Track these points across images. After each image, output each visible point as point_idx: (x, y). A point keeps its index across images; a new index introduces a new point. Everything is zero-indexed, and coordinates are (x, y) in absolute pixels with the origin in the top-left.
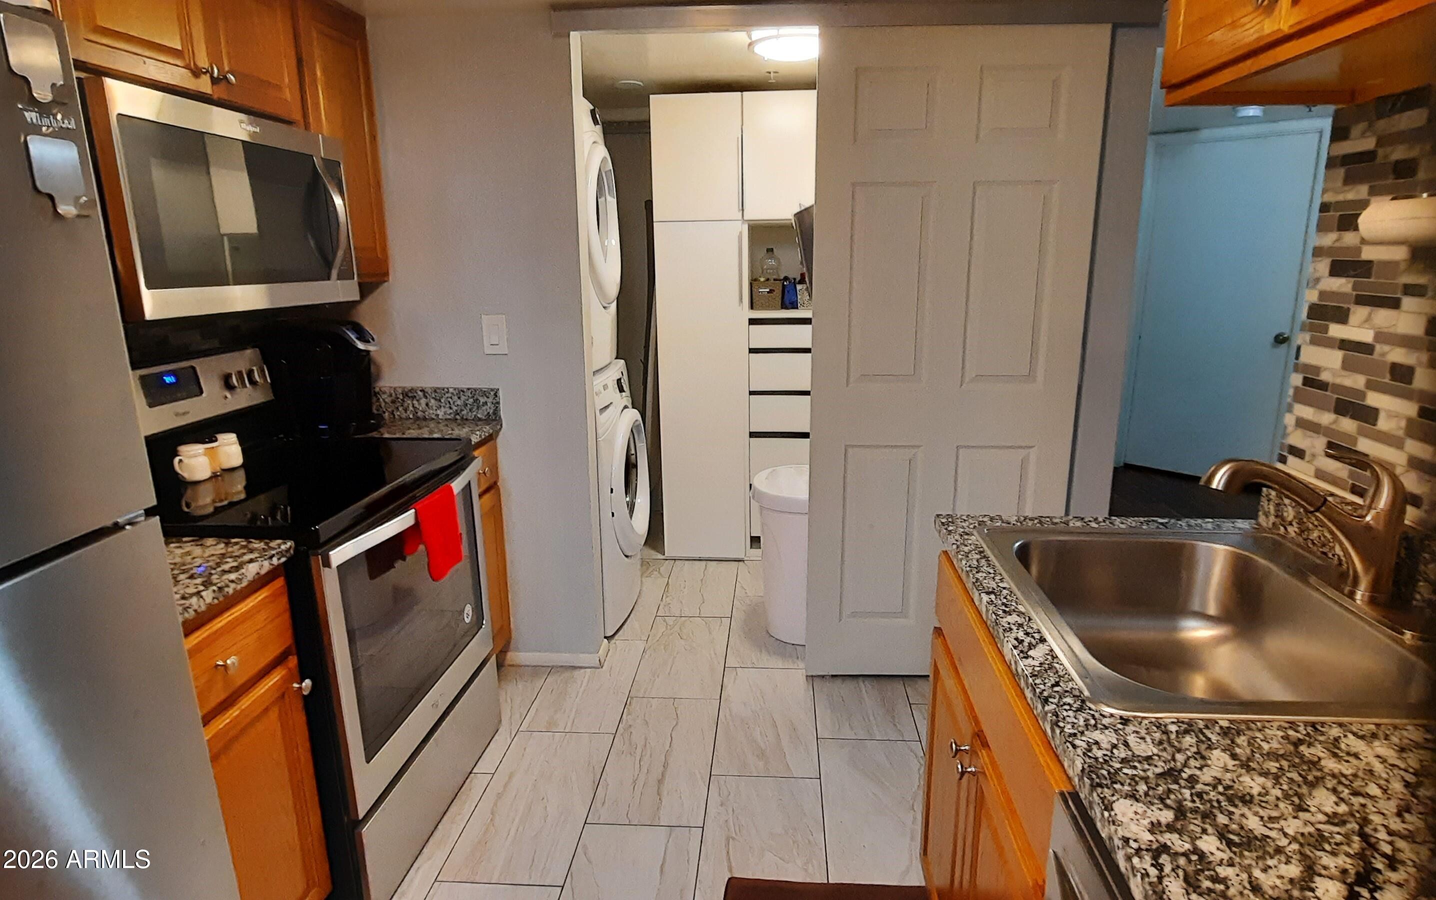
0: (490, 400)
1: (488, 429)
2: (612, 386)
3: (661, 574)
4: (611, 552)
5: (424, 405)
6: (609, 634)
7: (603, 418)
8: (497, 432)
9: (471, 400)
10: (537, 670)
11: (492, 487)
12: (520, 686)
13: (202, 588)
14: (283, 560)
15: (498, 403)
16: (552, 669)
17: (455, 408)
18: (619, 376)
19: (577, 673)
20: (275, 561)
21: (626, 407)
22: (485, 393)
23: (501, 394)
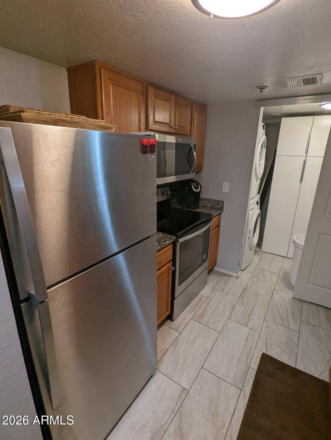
0: (221, 204)
1: (220, 211)
2: (255, 203)
3: (259, 255)
4: (247, 248)
5: (205, 203)
6: (242, 270)
7: (251, 212)
8: (221, 213)
9: (217, 203)
10: (221, 274)
11: (218, 226)
12: (216, 277)
13: (158, 245)
14: (173, 241)
15: (223, 205)
16: (225, 275)
17: (212, 204)
18: (258, 200)
19: (231, 278)
20: (172, 241)
21: (258, 209)
22: (220, 202)
23: (225, 203)
